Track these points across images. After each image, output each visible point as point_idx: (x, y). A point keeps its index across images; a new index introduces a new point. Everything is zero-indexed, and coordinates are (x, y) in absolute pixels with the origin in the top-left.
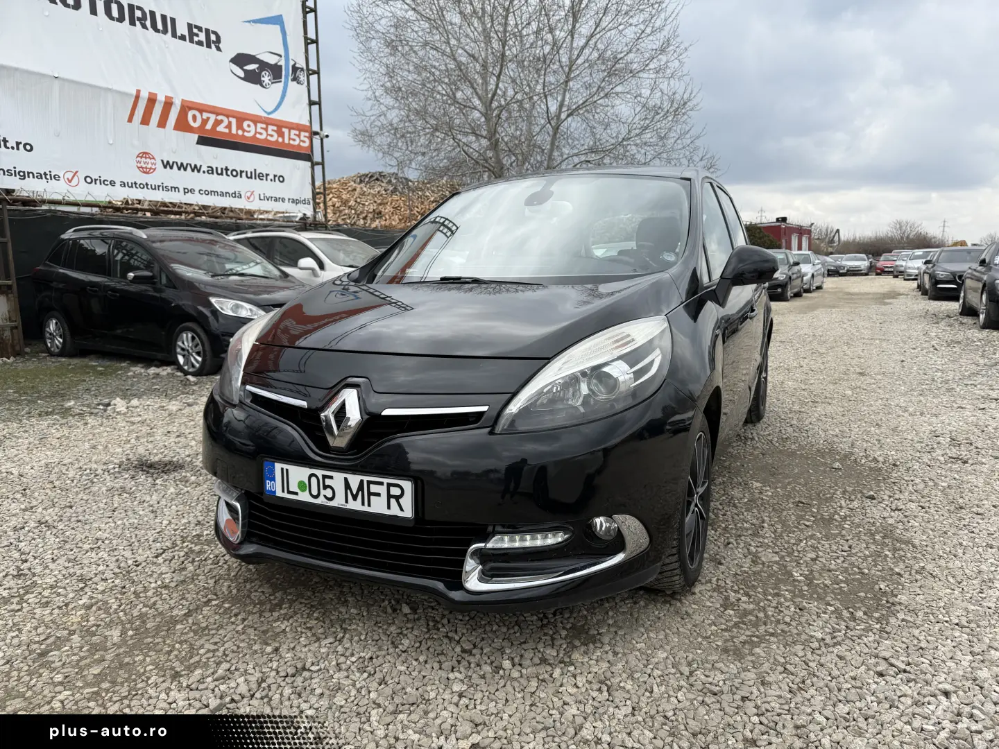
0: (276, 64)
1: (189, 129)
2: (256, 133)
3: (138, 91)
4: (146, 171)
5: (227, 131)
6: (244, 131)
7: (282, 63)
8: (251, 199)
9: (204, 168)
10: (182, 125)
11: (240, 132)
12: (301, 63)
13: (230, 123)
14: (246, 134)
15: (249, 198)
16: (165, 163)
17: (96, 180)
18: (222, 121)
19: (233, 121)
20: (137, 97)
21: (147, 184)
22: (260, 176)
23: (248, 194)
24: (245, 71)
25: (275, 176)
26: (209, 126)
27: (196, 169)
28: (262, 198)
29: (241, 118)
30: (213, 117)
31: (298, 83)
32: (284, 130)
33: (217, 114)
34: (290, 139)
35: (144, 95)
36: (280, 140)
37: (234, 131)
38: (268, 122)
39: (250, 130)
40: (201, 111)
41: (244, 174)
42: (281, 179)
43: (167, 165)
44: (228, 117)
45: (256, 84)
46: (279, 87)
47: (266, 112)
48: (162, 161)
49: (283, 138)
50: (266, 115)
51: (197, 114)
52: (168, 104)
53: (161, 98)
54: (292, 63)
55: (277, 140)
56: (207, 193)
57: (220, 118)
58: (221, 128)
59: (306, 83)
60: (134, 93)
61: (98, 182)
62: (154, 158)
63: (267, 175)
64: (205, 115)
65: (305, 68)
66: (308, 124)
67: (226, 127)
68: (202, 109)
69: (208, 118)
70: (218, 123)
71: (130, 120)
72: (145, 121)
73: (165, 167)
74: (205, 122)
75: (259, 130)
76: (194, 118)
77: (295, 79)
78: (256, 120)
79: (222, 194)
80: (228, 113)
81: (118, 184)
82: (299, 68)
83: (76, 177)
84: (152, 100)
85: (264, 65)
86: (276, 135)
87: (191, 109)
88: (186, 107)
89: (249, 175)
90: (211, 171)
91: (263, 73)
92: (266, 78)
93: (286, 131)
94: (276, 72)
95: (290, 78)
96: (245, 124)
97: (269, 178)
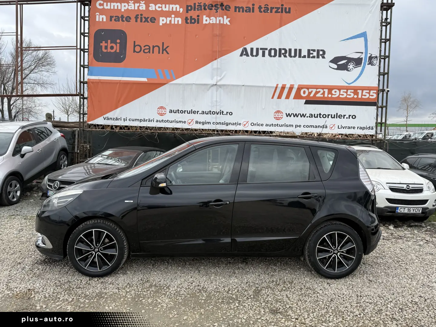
0: (359, 58)
1: (302, 98)
2: (340, 94)
3: (277, 85)
4: (278, 119)
5: (322, 96)
6: (332, 94)
7: (363, 56)
8: (333, 128)
9: (308, 115)
10: (298, 96)
11: (330, 96)
12: (376, 53)
13: (324, 92)
14: (333, 96)
15: (331, 128)
16: (287, 114)
17: (255, 124)
18: (319, 92)
19: (326, 91)
20: (276, 88)
21: (278, 124)
22: (340, 117)
23: (332, 126)
24: (338, 65)
25: (350, 116)
26: (312, 95)
27: (303, 116)
28: (340, 127)
29: (330, 89)
30: (314, 90)
31: (372, 65)
32: (358, 91)
33: (317, 89)
34: (362, 95)
35: (280, 86)
36: (356, 96)
37: (326, 95)
38: (347, 88)
39: (336, 94)
40: (308, 89)
41: (330, 116)
42: (354, 117)
43: (288, 115)
44: (323, 89)
45: (344, 70)
46: (359, 69)
47: (348, 83)
48: (286, 114)
49: (358, 96)
50: (347, 85)
51: (306, 90)
52: (291, 88)
53: (288, 86)
54: (369, 55)
55: (354, 97)
56: (308, 126)
57: (318, 90)
58: (319, 95)
59: (378, 64)
60: (275, 86)
61: (256, 125)
62: (282, 113)
63: (344, 116)
64: (310, 90)
65: (378, 55)
66: (377, 86)
67: (321, 94)
68: (308, 87)
69: (312, 91)
70: (317, 93)
71: (273, 98)
72: (279, 97)
73: (287, 116)
74: (310, 93)
75: (342, 93)
76: (304, 92)
77: (371, 63)
78: (340, 88)
79: (316, 127)
80: (323, 87)
81: (265, 125)
82: (373, 57)
83: (247, 123)
84: (283, 88)
85: (350, 60)
86: (352, 95)
87: (302, 88)
88: (300, 88)
89: (333, 116)
90: (311, 116)
91: (350, 64)
92: (351, 66)
93: (360, 92)
94: (358, 62)
95: (367, 63)
96: (333, 92)
97: (345, 117)
